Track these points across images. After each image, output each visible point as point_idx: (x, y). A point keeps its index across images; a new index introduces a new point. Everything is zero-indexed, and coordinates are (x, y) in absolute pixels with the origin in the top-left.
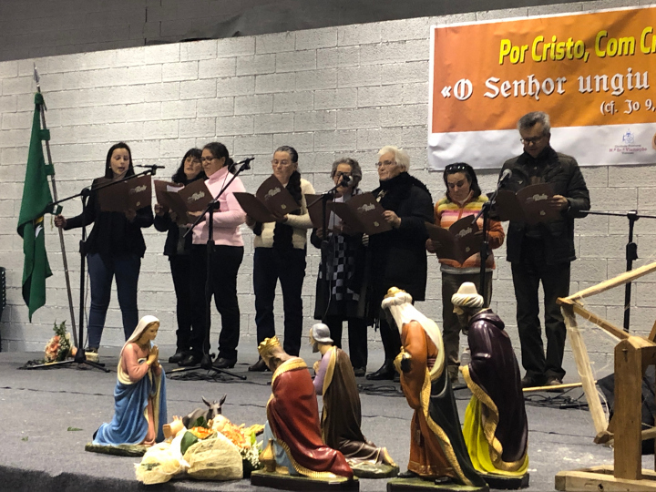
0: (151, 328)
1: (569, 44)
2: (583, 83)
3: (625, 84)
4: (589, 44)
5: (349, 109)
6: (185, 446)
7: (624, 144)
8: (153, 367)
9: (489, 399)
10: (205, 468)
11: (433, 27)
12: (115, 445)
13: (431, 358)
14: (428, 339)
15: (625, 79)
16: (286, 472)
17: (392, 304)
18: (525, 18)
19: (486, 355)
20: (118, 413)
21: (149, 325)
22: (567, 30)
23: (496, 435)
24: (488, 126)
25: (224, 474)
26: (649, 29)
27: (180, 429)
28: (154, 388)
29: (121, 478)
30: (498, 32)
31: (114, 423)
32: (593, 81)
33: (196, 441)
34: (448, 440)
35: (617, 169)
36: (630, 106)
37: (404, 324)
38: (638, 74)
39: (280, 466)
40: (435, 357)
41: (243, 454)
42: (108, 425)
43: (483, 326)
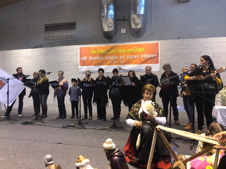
1: (104, 51)
2: (106, 58)
4: (107, 51)
5: (64, 61)
11: (79, 47)
15: (114, 57)
18: (96, 46)
22: (103, 48)
26: (118, 49)
30: (91, 48)
32: (108, 58)
36: (115, 62)
38: (116, 57)
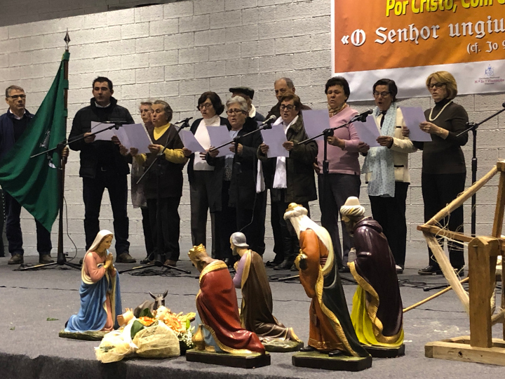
0: (107, 240)
2: (453, 30)
3: (486, 29)
5: (268, 56)
6: (134, 331)
7: (486, 76)
8: (110, 270)
9: (371, 287)
10: (150, 348)
12: (81, 332)
13: (323, 258)
14: (320, 243)
15: (486, 25)
16: (213, 350)
17: (292, 216)
19: (368, 254)
20: (83, 306)
21: (105, 237)
23: (377, 316)
24: (379, 66)
25: (165, 353)
27: (131, 318)
28: (111, 287)
29: (85, 359)
31: (81, 315)
32: (461, 27)
33: (142, 328)
34: (338, 322)
35: (481, 97)
36: (491, 46)
37: (301, 232)
38: (496, 21)
39: (208, 346)
40: (326, 256)
41: (180, 337)
42: (76, 316)
43: (365, 230)
